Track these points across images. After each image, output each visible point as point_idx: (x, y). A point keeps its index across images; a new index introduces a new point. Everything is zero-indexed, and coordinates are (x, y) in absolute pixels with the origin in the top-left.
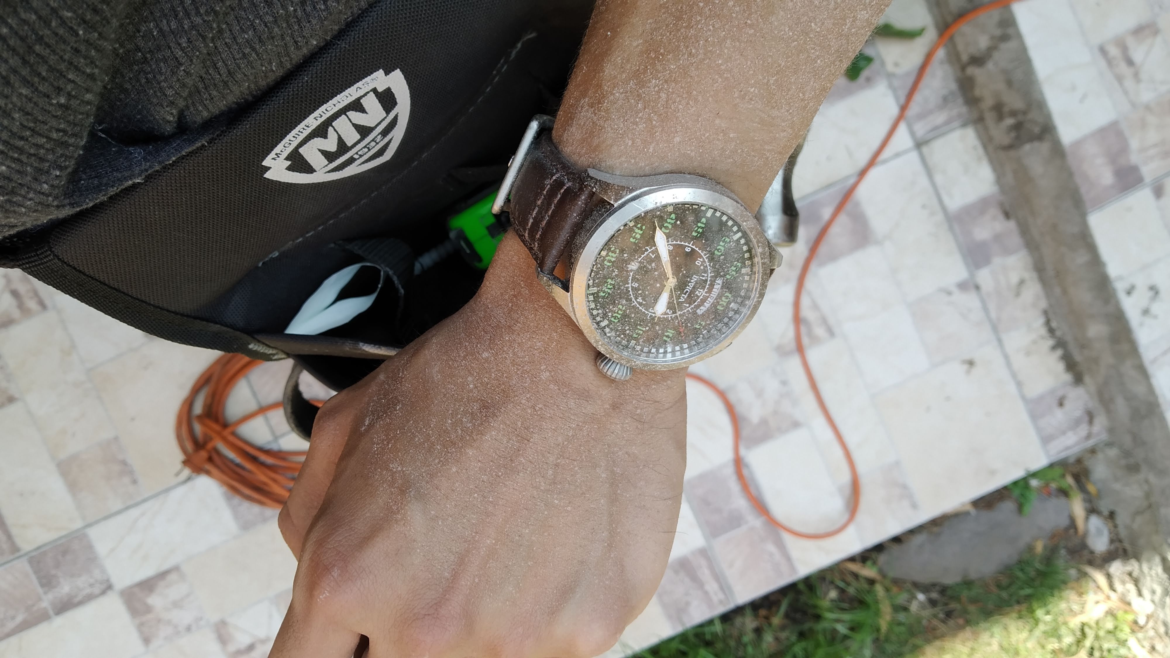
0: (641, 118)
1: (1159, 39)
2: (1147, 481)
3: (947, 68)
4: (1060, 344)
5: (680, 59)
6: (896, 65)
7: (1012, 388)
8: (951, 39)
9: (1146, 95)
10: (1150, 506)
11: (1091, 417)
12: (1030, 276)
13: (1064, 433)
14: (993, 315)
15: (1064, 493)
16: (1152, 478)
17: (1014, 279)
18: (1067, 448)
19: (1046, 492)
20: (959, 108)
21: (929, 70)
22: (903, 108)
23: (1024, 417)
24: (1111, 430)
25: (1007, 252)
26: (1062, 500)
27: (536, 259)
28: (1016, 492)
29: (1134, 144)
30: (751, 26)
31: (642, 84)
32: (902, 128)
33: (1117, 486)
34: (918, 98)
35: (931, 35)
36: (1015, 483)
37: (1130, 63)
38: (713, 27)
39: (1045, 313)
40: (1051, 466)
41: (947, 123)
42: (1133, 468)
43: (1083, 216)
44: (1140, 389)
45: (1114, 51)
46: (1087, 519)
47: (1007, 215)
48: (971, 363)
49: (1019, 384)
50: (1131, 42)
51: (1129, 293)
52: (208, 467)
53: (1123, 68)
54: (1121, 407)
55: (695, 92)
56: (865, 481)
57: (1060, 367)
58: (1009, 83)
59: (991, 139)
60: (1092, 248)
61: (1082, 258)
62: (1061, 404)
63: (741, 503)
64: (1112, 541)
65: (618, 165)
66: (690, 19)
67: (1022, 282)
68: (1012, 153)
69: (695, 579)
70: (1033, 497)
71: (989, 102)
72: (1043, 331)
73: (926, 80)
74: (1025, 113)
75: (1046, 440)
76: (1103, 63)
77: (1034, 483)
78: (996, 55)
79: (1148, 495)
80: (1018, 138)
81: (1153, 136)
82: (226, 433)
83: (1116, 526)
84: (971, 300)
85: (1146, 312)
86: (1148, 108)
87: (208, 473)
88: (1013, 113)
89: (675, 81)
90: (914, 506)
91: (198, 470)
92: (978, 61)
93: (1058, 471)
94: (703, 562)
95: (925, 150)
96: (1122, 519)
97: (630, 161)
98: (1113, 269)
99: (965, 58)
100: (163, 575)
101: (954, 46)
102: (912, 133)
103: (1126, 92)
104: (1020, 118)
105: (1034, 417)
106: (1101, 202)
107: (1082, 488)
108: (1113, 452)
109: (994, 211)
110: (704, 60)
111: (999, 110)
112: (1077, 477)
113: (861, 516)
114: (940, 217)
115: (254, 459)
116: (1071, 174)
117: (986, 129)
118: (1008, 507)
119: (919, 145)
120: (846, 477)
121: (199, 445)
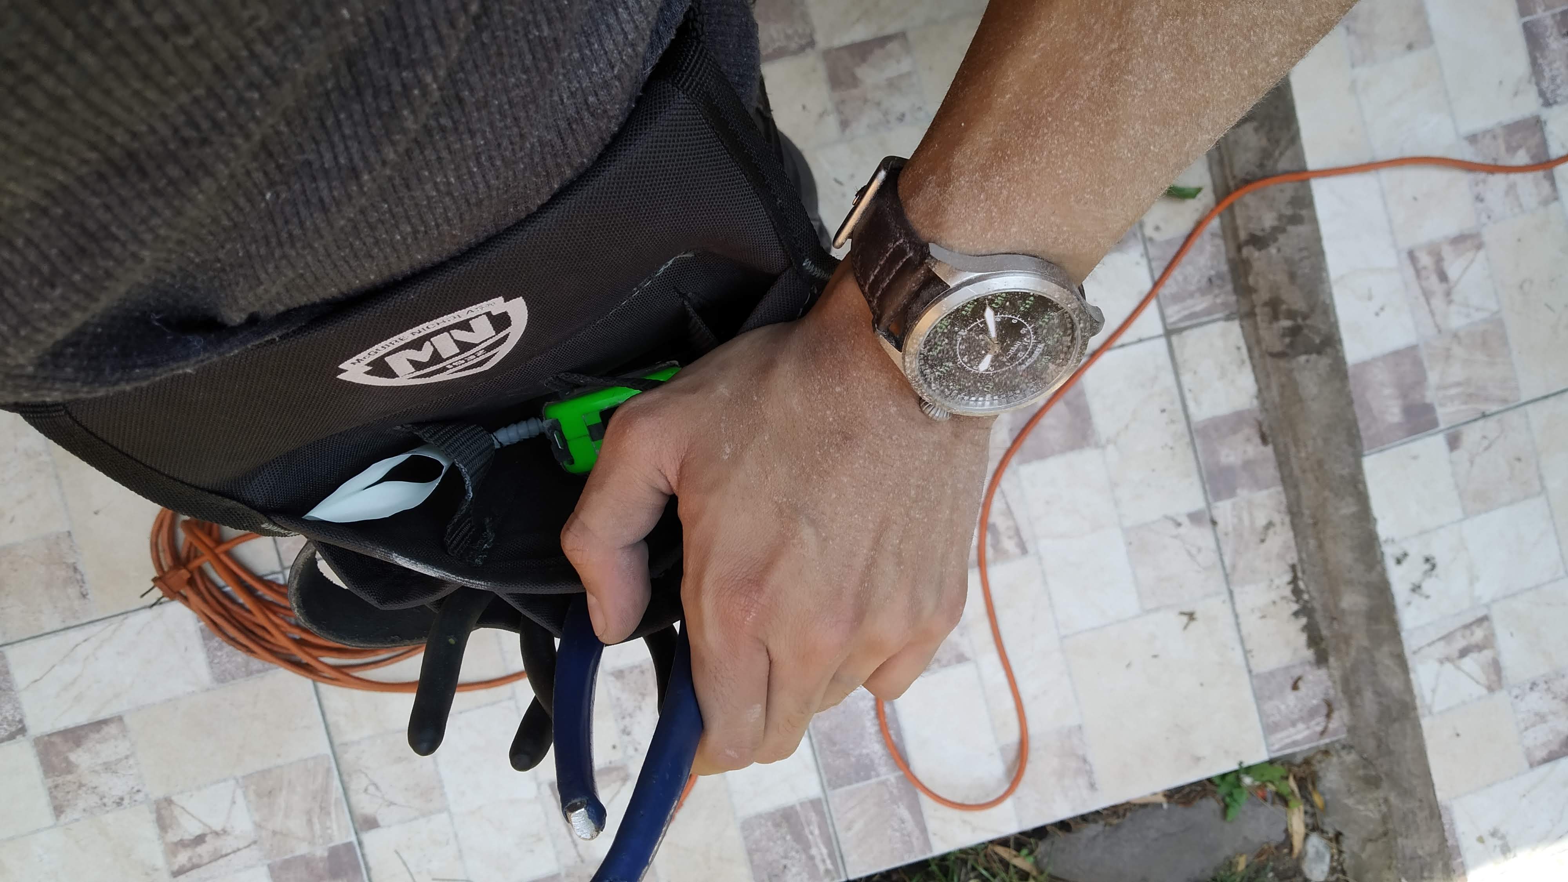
0: (983, 208)
1: (1481, 254)
2: (1386, 800)
3: (1219, 242)
4: (1305, 611)
5: (1023, 164)
6: (1157, 228)
7: (1237, 655)
8: (1231, 208)
9: (1456, 321)
10: (1385, 834)
11: (1330, 708)
12: (1281, 519)
13: (1293, 724)
14: (1227, 560)
15: (1283, 800)
16: (1393, 799)
17: (1261, 521)
18: (1295, 743)
19: (1260, 794)
20: (1226, 296)
21: (1197, 242)
22: (1157, 284)
23: (1247, 694)
24: (1352, 730)
25: (1258, 484)
26: (1280, 807)
27: (874, 313)
28: (1223, 789)
29: (1433, 378)
30: (1093, 146)
31: (986, 177)
32: (1152, 308)
33: (1350, 802)
34: (1177, 273)
35: (1207, 198)
36: (1223, 776)
37: (1443, 277)
38: (1058, 141)
39: (1293, 568)
40: (1271, 762)
41: (1208, 312)
42: (1372, 782)
43: (1358, 456)
44: (1395, 684)
45: (1425, 260)
46: (1306, 836)
47: (1264, 439)
48: (1191, 616)
49: (1246, 653)
50: (1447, 252)
51: (1399, 562)
52: (187, 591)
53: (1433, 281)
54: (1369, 702)
55: (1034, 194)
56: (1034, 744)
57: (1302, 639)
58: (1292, 276)
59: (1259, 342)
60: (1362, 499)
61: (1348, 508)
62: (1295, 687)
63: (875, 748)
64: (1333, 870)
65: (957, 245)
66: (1038, 130)
67: (1270, 525)
68: (1282, 363)
69: (800, 838)
70: (1243, 799)
71: (1264, 295)
72: (1287, 591)
73: (1191, 254)
74: (1305, 317)
75: (1270, 728)
76: (1410, 272)
77: (1247, 780)
78: (1282, 238)
79: (1385, 819)
80: (1291, 345)
81: (1457, 372)
82: (220, 550)
83: (1340, 852)
84: (1203, 537)
85: (1416, 588)
86: (1455, 336)
87: (185, 599)
88: (1291, 314)
89: (1017, 182)
90: (1092, 786)
91: (172, 593)
92: (1258, 241)
93: (1279, 771)
94: (813, 817)
95: (1175, 339)
96: (1350, 843)
97: (969, 243)
98: (1384, 529)
99: (1243, 235)
100: (98, 725)
101: (1233, 218)
102: (1163, 318)
103: (1432, 313)
104: (1300, 321)
105: (1259, 698)
106: (1382, 443)
107: (1307, 799)
108: (1350, 758)
109: (1250, 431)
110: (1045, 168)
111: (1274, 306)
112: (1301, 782)
113: (1022, 789)
114: (1181, 426)
115: (250, 591)
116: (1350, 403)
117: (1256, 328)
118: (1210, 805)
119: (1169, 333)
120: (1013, 736)
121: (179, 561)
